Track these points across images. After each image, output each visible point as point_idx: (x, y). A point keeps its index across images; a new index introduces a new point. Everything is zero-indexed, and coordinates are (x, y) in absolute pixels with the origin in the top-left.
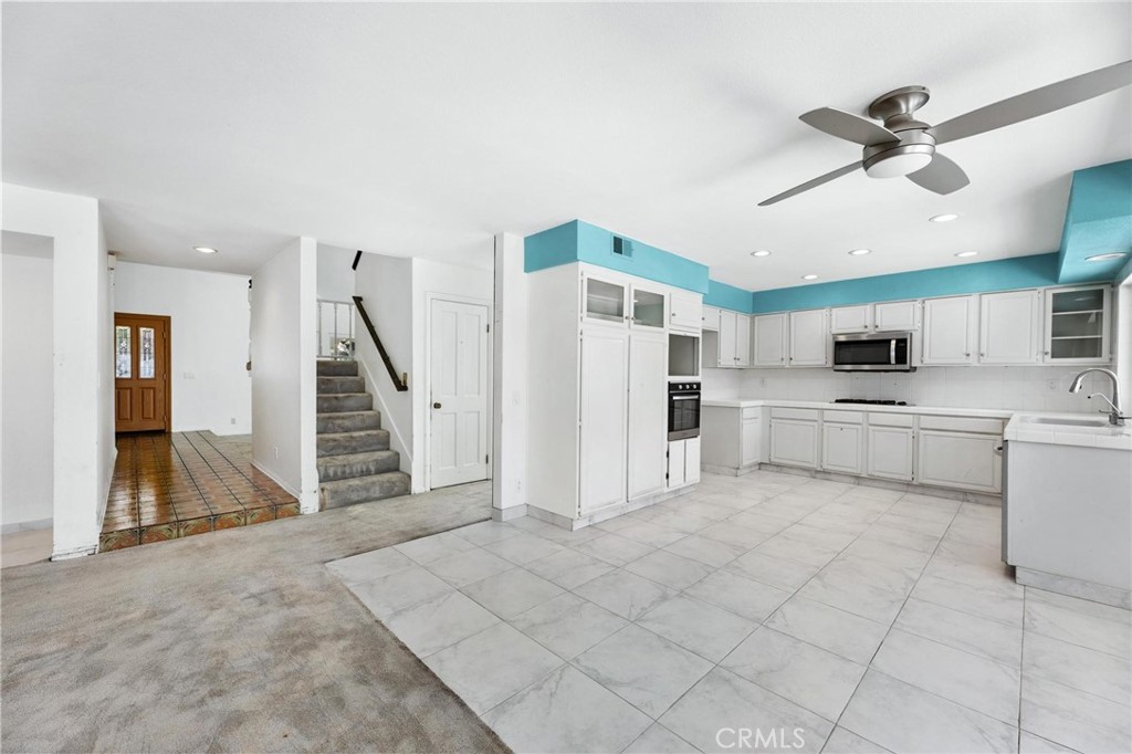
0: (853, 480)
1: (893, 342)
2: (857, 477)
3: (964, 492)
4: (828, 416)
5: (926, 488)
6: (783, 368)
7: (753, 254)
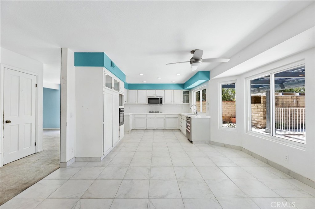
0: (153, 130)
1: (160, 99)
2: (154, 130)
3: (172, 129)
4: (148, 116)
5: (166, 130)
6: (136, 104)
7: (139, 74)
